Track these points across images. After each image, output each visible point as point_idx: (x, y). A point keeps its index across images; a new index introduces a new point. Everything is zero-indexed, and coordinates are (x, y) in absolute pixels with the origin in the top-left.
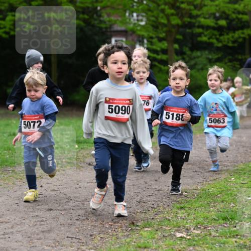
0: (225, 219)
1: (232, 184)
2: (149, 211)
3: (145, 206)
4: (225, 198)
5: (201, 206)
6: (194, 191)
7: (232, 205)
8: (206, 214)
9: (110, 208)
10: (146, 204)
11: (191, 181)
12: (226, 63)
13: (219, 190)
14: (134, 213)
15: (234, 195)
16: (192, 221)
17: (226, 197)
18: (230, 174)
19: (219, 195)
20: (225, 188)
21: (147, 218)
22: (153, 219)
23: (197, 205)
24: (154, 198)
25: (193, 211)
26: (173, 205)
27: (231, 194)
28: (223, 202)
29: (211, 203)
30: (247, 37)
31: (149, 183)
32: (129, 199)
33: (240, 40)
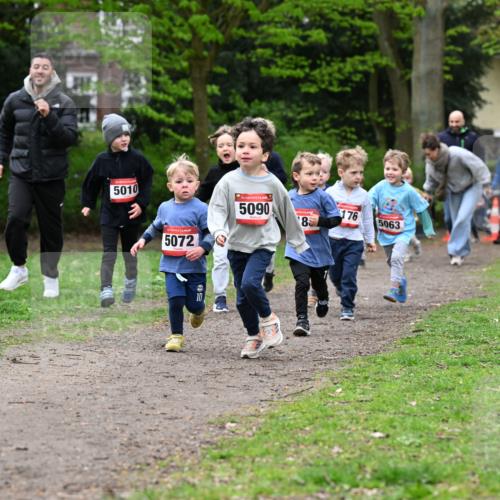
0: (320, 481)
1: (336, 403)
2: (148, 465)
3: (139, 454)
4: (322, 435)
5: (267, 452)
6: (252, 418)
7: (336, 449)
8: (279, 472)
9: (60, 459)
10: (141, 451)
11: (246, 397)
12: (325, 130)
13: (309, 416)
14: (115, 471)
15: (342, 428)
16: (246, 487)
17: (324, 431)
18: (332, 380)
19: (307, 428)
20: (322, 411)
21: (145, 481)
22: (157, 483)
23: (256, 451)
24: (159, 436)
25: (248, 464)
26: (205, 452)
27: (335, 425)
28: (316, 443)
29: (289, 445)
30: (373, 70)
31: (150, 402)
32: (103, 439)
33: (357, 78)
